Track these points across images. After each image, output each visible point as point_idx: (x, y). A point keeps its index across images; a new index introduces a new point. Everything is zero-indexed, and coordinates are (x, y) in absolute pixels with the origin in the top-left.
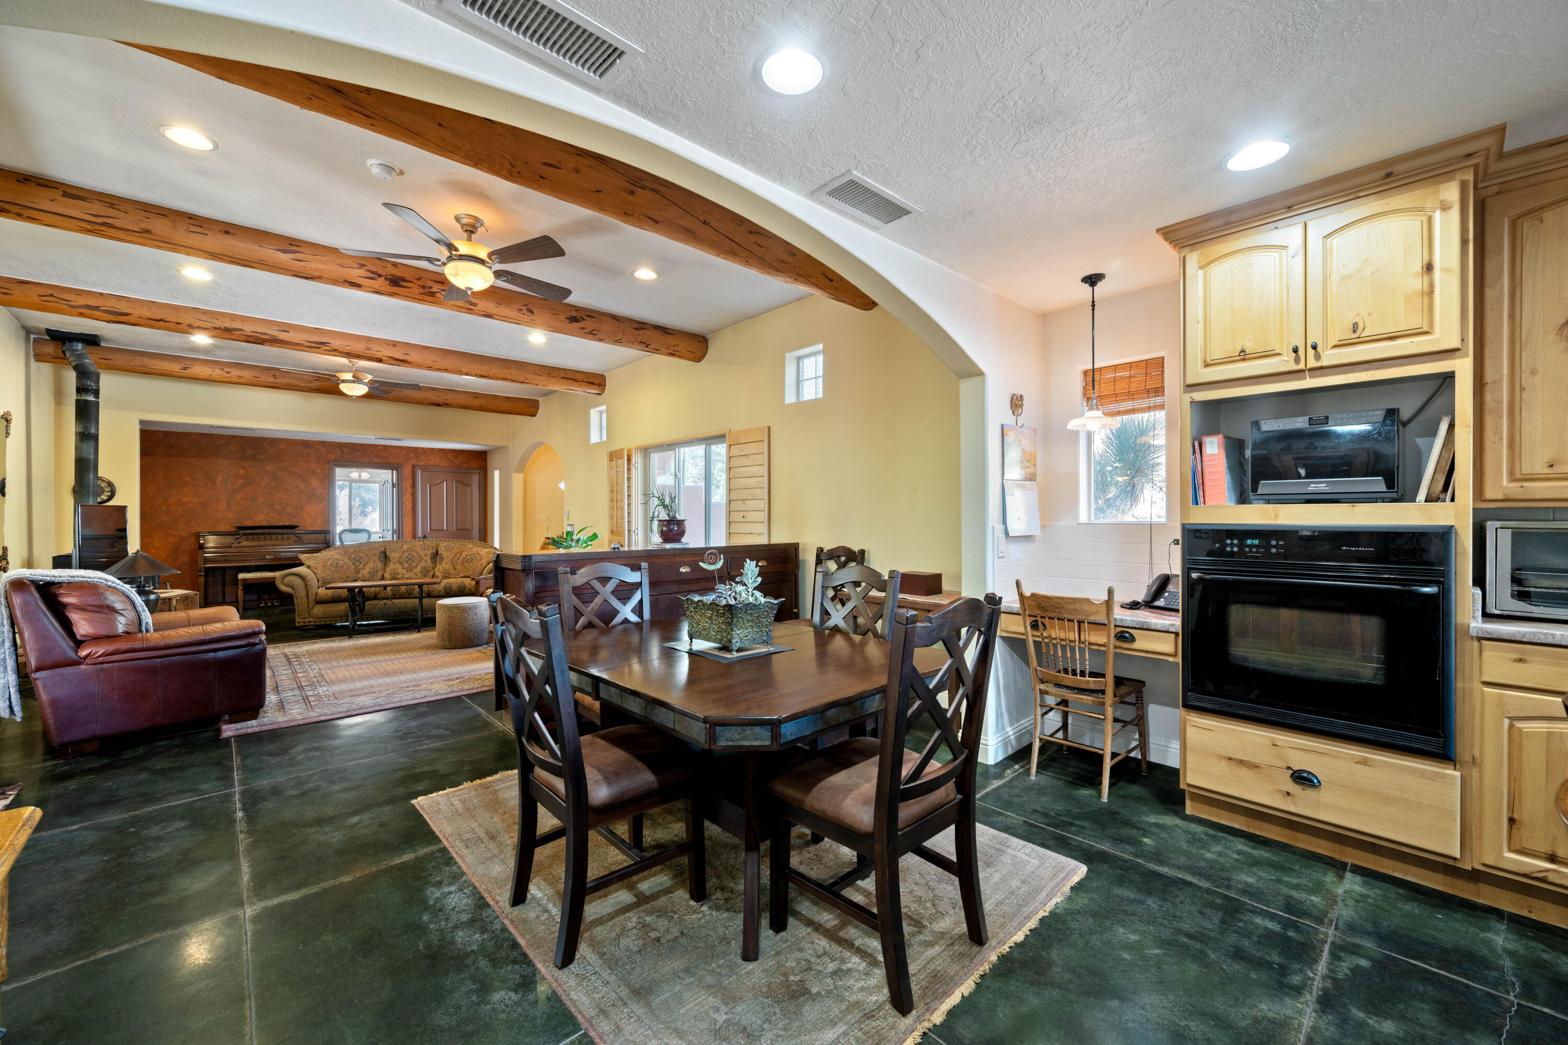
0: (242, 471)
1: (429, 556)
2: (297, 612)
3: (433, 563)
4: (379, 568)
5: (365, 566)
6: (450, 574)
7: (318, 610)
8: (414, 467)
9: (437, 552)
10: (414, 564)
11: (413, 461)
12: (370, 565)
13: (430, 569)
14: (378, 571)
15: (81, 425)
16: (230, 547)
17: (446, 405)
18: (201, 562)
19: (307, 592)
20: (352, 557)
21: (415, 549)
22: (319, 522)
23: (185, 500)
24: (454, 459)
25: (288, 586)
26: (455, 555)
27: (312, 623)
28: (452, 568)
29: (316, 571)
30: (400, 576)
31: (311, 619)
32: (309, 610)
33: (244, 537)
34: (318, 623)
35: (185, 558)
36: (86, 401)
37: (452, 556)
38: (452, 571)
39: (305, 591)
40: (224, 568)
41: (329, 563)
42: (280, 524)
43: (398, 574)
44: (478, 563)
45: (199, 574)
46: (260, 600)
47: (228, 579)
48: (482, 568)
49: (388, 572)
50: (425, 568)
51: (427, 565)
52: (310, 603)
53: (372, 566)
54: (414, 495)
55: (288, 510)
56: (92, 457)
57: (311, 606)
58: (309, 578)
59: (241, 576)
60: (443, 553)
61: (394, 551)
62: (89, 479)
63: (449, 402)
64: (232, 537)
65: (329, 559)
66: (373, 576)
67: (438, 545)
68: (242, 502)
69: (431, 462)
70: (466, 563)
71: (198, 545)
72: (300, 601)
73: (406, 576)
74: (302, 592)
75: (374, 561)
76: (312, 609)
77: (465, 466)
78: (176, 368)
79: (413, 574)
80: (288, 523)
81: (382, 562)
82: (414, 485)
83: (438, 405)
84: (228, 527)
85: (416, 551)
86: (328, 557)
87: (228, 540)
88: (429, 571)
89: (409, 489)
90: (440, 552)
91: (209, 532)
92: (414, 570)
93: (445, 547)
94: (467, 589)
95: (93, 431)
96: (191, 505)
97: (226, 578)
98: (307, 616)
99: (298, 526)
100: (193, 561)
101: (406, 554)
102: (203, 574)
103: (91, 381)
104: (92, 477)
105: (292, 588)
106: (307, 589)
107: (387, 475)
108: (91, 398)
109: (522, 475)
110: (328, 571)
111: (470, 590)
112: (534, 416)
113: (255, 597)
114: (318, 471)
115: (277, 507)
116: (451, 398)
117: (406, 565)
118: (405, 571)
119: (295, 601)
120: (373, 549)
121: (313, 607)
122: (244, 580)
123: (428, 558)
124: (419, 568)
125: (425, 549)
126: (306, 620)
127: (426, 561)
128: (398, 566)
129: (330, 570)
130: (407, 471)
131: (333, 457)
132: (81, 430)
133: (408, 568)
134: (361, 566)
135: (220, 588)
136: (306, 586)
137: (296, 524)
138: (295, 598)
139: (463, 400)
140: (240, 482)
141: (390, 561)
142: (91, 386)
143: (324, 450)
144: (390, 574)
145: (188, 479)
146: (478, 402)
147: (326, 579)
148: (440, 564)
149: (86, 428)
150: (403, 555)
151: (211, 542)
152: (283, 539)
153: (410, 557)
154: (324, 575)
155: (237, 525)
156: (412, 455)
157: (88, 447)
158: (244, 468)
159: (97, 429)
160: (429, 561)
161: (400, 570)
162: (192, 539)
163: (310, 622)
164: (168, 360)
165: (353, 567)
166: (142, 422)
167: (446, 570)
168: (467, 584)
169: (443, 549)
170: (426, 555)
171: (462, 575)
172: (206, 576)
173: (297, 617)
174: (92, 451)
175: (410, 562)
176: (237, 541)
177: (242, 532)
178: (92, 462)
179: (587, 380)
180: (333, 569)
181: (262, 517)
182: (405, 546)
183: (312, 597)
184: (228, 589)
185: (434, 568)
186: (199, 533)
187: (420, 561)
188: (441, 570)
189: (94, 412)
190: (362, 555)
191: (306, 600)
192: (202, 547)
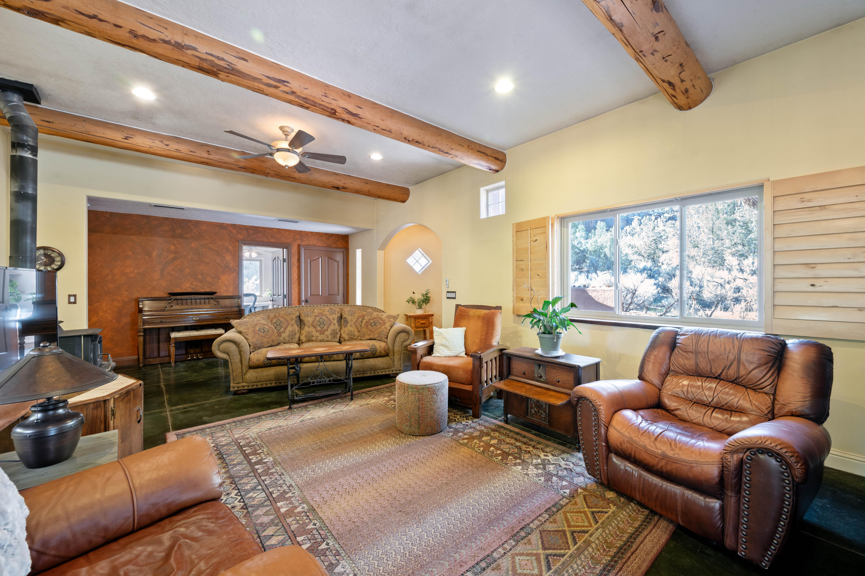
0: (173, 247)
1: (336, 319)
2: (231, 377)
3: (339, 326)
4: (297, 331)
5: (285, 329)
6: (355, 336)
7: (251, 375)
8: (299, 246)
9: (341, 315)
10: (326, 327)
11: (299, 242)
12: (290, 329)
13: (338, 331)
14: (296, 334)
15: (17, 184)
16: (164, 310)
17: (344, 189)
18: (140, 323)
19: (241, 358)
20: (274, 321)
21: (324, 313)
22: (231, 289)
23: (127, 271)
24: (326, 240)
25: (224, 352)
26: (358, 319)
27: (245, 388)
28: (356, 330)
29: (247, 337)
30: (314, 338)
31: (244, 384)
32: (243, 374)
33: (175, 301)
34: (250, 387)
35: (127, 320)
36: (21, 157)
37: (355, 320)
38: (357, 334)
39: (239, 357)
40: (159, 329)
41: (258, 328)
42: (202, 290)
43: (313, 336)
44: (383, 327)
45: (139, 334)
46: (187, 353)
47: (162, 337)
48: (387, 331)
49: (304, 335)
50: (334, 330)
51: (336, 328)
52: (244, 368)
53: (291, 330)
54: (299, 267)
55: (208, 279)
56: (29, 219)
57: (244, 371)
58: (242, 344)
59: (173, 335)
60: (347, 317)
61: (308, 316)
62: (26, 243)
63: (346, 186)
64: (165, 302)
65: (257, 324)
66: (292, 339)
67: (342, 310)
68: (173, 273)
69: (311, 243)
70: (370, 326)
71: (137, 309)
72: (235, 367)
73: (320, 338)
74: (236, 358)
75: (292, 325)
76: (245, 375)
77: (334, 246)
78: (118, 137)
79: (325, 336)
80: (208, 290)
81: (298, 325)
82: (299, 260)
83: (338, 188)
84: (162, 293)
85: (326, 315)
86: (255, 323)
87: (162, 304)
88: (337, 333)
89: (296, 264)
90: (344, 316)
91: (145, 298)
92: (326, 333)
93: (348, 312)
94: (378, 351)
95: (30, 191)
96: (132, 275)
97: (161, 336)
98: (241, 381)
99: (216, 293)
100: (134, 323)
101: (318, 318)
102: (142, 334)
103: (27, 135)
104: (29, 241)
105: (228, 354)
106: (240, 355)
107: (279, 252)
108: (28, 155)
109: (383, 252)
110: (257, 336)
111: (381, 352)
112: (404, 202)
113: (184, 352)
114: (231, 248)
115: (200, 276)
116: (348, 183)
117: (319, 328)
118: (318, 334)
119: (230, 366)
120: (290, 314)
121: (246, 372)
122: (175, 338)
123: (335, 322)
124: (329, 331)
125: (333, 314)
126: (240, 385)
127: (334, 324)
128: (312, 329)
129: (259, 335)
130: (294, 249)
131: (241, 237)
132: (16, 190)
133: (320, 331)
134: (282, 329)
135: (155, 345)
136: (240, 352)
137: (214, 291)
138: (230, 364)
139: (357, 185)
140: (171, 256)
141: (305, 324)
142: (27, 141)
143: (234, 231)
144: (306, 336)
145: (130, 253)
146: (366, 188)
147: (256, 344)
148: (345, 327)
149: (22, 187)
150: (315, 319)
151: (147, 306)
152: (205, 303)
153: (321, 321)
154: (254, 340)
155: (169, 292)
156: (297, 237)
157: (25, 208)
158: (174, 245)
159: (35, 189)
160: (336, 324)
161: (315, 333)
162: (133, 303)
163: (243, 386)
164: (110, 128)
165: (276, 331)
166: (90, 200)
167: (351, 332)
168: (378, 347)
169: (347, 313)
170: (334, 319)
171: (369, 337)
172: (144, 336)
173: (232, 382)
174: (29, 212)
175: (322, 326)
176: (169, 305)
177: (173, 297)
178: (29, 225)
179: (494, 156)
180: (261, 334)
181: (188, 285)
182: (315, 311)
183: (245, 363)
184: (163, 346)
185: (340, 330)
186: (139, 298)
187: (330, 324)
188: (347, 332)
189: (31, 170)
190: (282, 320)
191: (240, 366)
192: (141, 311)
